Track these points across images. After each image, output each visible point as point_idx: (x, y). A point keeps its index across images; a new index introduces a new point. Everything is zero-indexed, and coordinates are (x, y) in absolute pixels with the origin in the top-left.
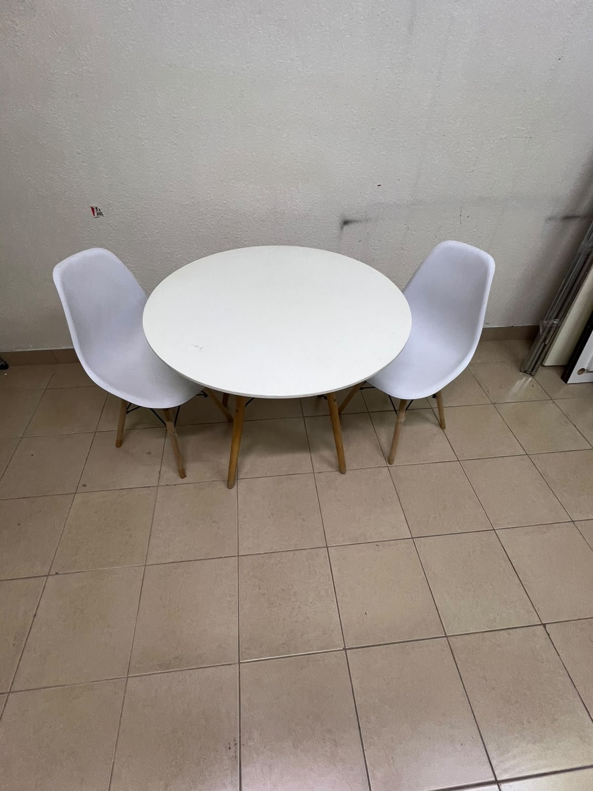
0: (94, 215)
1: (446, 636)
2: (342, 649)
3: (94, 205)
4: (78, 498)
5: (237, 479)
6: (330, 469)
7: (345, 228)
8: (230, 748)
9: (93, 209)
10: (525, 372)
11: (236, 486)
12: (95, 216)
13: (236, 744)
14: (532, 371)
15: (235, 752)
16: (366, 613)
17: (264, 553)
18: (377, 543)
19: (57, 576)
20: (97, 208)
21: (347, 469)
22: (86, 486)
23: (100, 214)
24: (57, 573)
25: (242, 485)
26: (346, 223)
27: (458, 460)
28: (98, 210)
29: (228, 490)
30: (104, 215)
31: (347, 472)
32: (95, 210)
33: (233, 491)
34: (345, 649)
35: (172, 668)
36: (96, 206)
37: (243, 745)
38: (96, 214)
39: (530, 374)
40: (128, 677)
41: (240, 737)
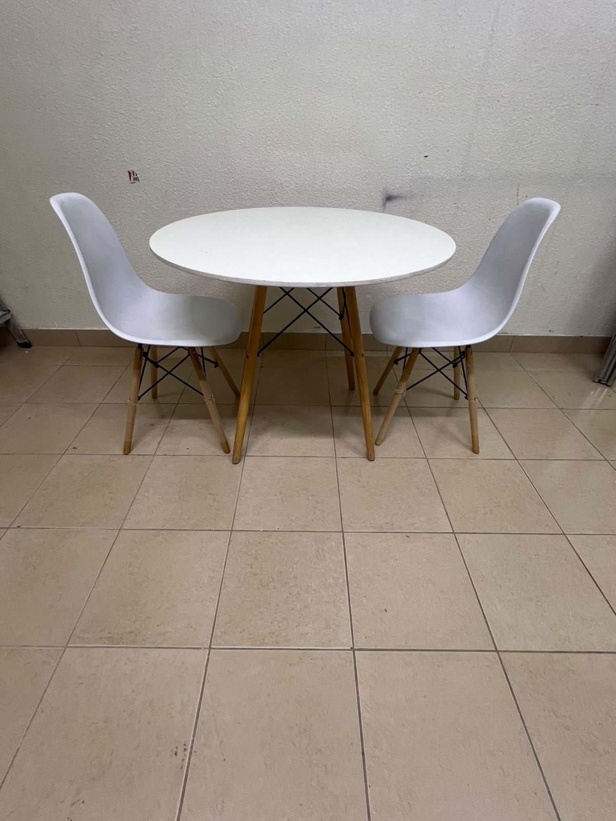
0: (130, 180)
1: (496, 651)
2: (349, 648)
3: (131, 169)
4: (65, 459)
5: (245, 456)
6: (355, 455)
7: (388, 204)
8: (176, 754)
9: (130, 173)
10: (600, 382)
11: (242, 463)
12: (131, 182)
13: (185, 750)
14: (608, 381)
15: (183, 760)
16: (386, 610)
17: (263, 531)
18: (407, 534)
19: (19, 529)
20: (134, 172)
21: (376, 457)
22: (76, 449)
23: (136, 179)
24: (19, 527)
25: (249, 462)
26: (389, 198)
27: (516, 459)
28: (135, 175)
29: (232, 465)
30: (140, 181)
31: (376, 459)
32: (132, 175)
33: (238, 467)
34: (353, 649)
35: (123, 643)
36: (133, 170)
37: (195, 752)
38: (132, 179)
39: (606, 385)
40: (67, 647)
41: (193, 741)
